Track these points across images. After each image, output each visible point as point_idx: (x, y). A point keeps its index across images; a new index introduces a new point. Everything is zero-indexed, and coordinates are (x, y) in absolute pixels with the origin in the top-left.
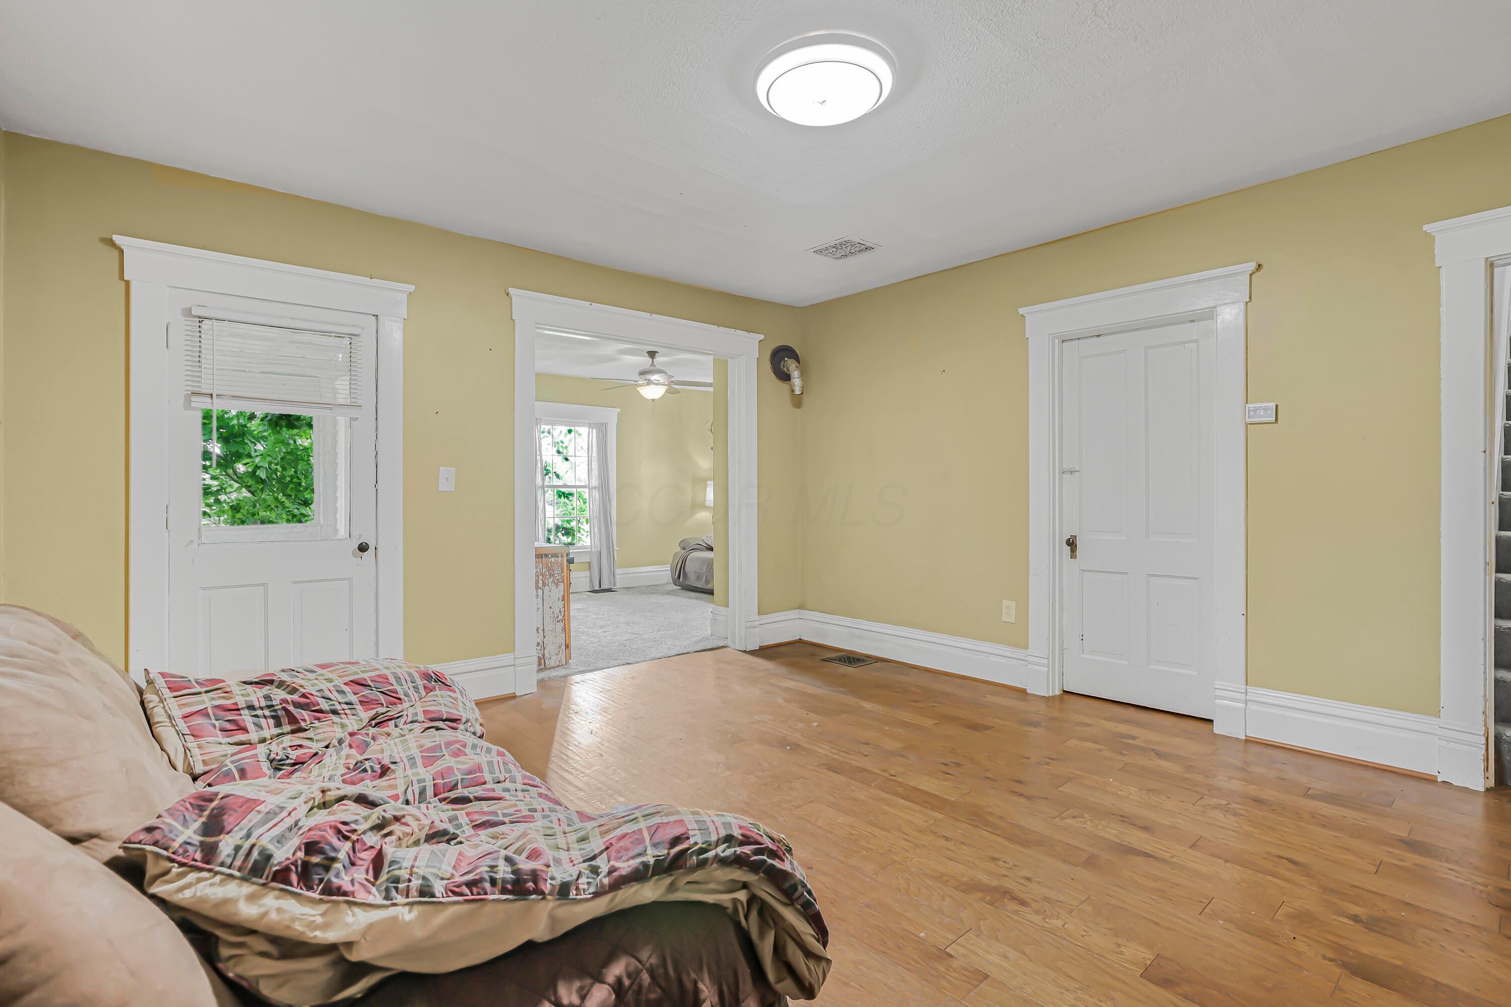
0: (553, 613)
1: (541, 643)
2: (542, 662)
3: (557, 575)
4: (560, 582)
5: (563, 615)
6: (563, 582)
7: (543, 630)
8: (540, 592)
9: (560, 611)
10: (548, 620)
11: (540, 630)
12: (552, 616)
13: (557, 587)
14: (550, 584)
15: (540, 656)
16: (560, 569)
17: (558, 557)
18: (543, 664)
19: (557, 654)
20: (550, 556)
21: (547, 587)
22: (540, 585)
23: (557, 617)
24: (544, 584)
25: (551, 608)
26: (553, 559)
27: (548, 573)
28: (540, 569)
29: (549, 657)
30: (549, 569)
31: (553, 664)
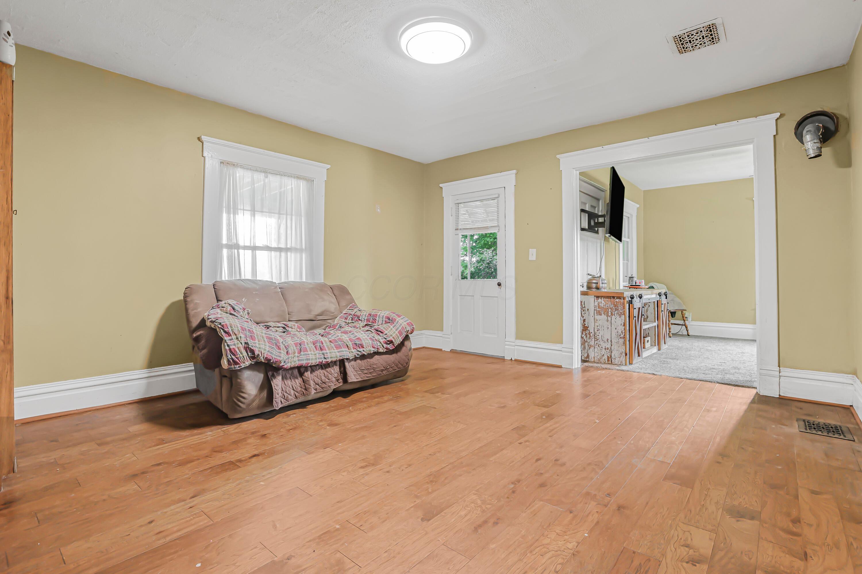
0: (618, 332)
1: (609, 348)
2: (610, 359)
3: (620, 310)
4: (622, 314)
5: (623, 334)
6: (624, 314)
7: (611, 341)
8: (609, 319)
9: (622, 332)
10: (614, 335)
11: (609, 341)
12: (617, 334)
13: (620, 317)
14: (616, 315)
15: (609, 356)
16: (622, 307)
17: (621, 299)
18: (610, 361)
19: (619, 358)
20: (616, 298)
21: (613, 316)
22: (610, 315)
23: (620, 335)
24: (612, 314)
25: (616, 329)
26: (617, 300)
27: (614, 308)
28: (610, 305)
29: (614, 358)
30: (615, 306)
31: (616, 362)
